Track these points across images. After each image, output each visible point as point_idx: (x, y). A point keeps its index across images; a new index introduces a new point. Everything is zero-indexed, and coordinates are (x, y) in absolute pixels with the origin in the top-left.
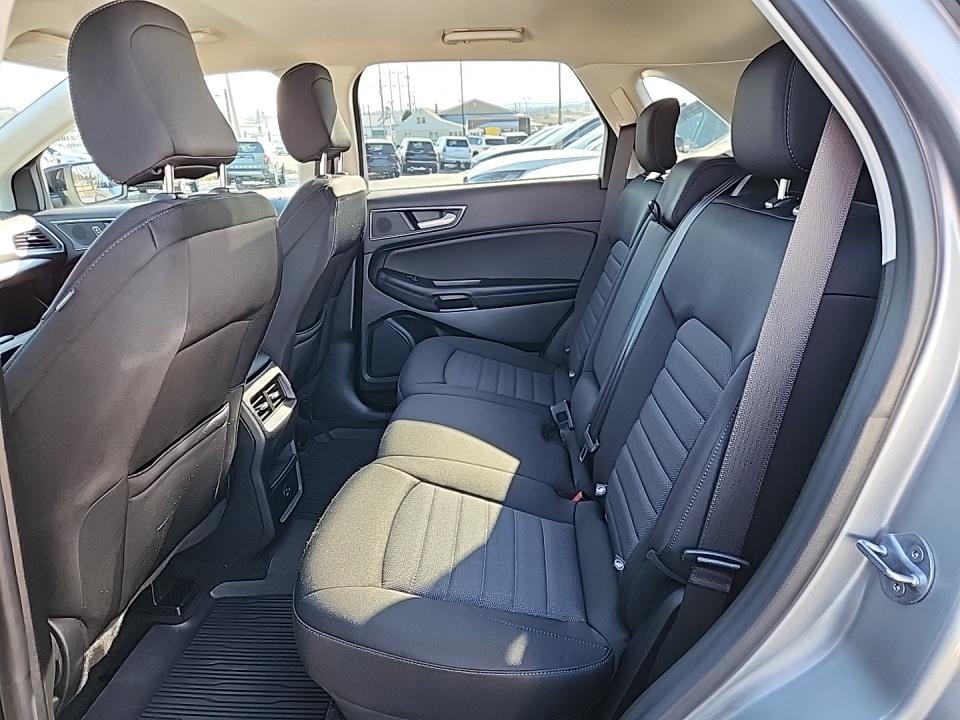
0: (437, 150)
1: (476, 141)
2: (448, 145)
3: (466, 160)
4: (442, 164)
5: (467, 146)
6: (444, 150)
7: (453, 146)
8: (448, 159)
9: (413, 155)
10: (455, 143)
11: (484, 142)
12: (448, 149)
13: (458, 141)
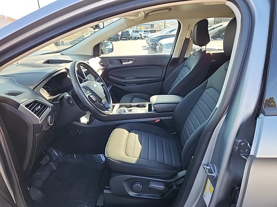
0: (130, 33)
1: (141, 31)
2: (133, 32)
3: (138, 37)
4: (131, 37)
5: (139, 32)
6: (132, 33)
7: (134, 32)
8: (133, 36)
9: (123, 34)
10: (135, 31)
11: (143, 31)
12: (133, 33)
13: (136, 31)
